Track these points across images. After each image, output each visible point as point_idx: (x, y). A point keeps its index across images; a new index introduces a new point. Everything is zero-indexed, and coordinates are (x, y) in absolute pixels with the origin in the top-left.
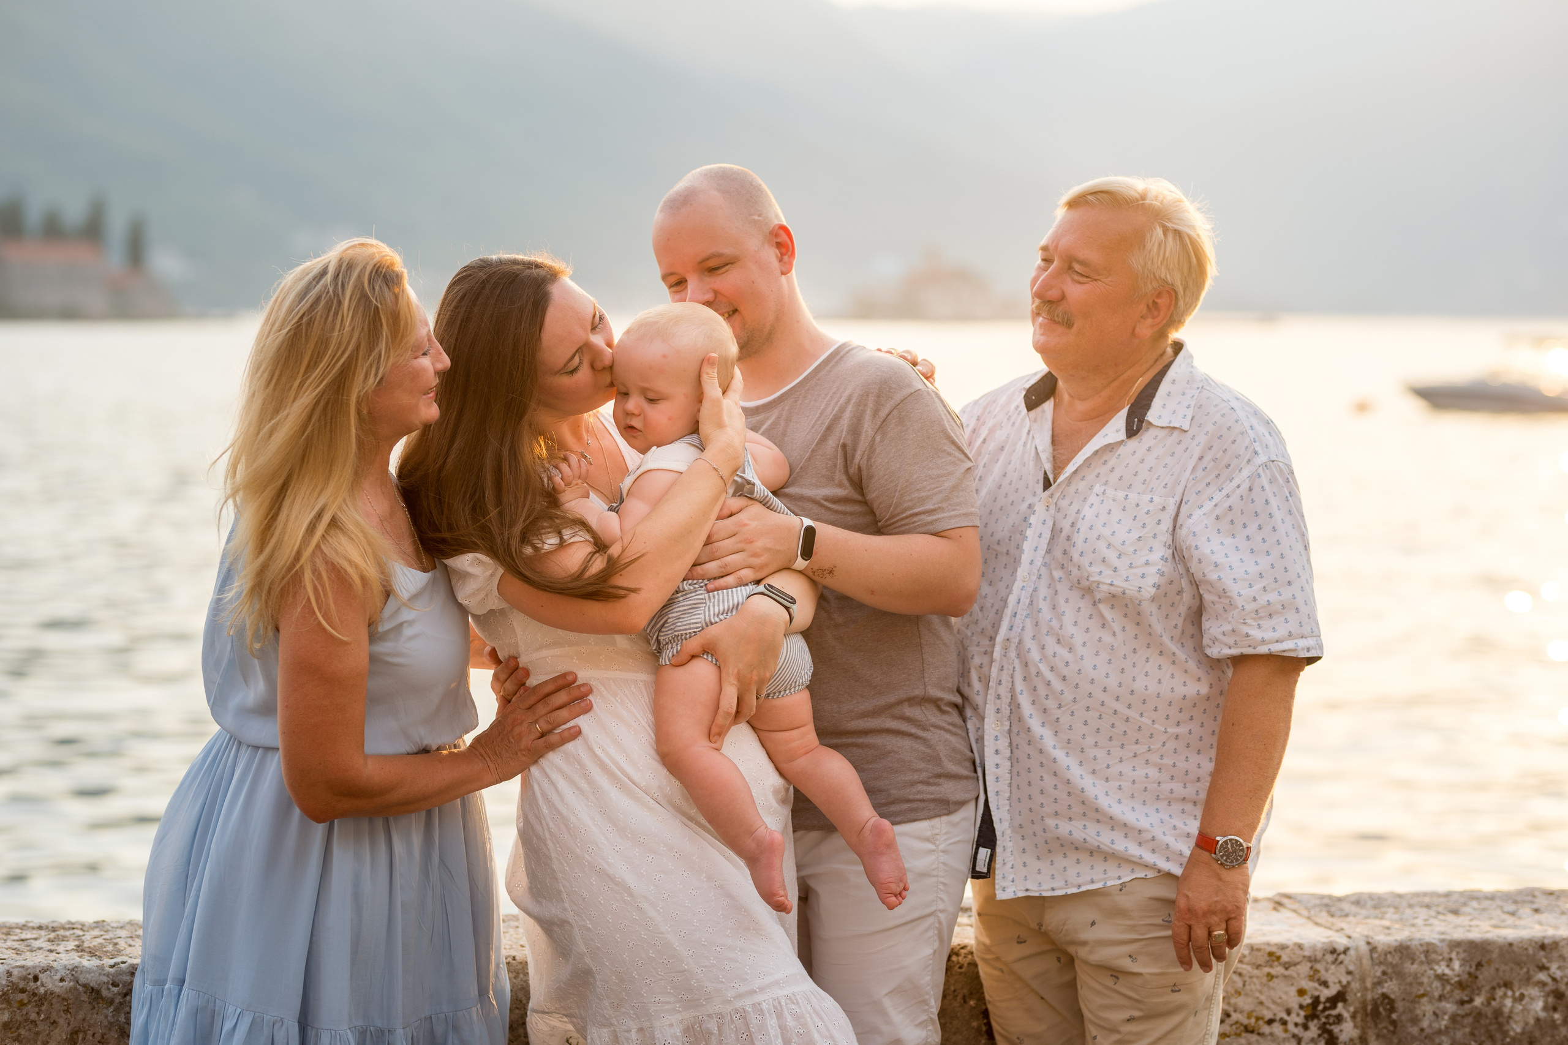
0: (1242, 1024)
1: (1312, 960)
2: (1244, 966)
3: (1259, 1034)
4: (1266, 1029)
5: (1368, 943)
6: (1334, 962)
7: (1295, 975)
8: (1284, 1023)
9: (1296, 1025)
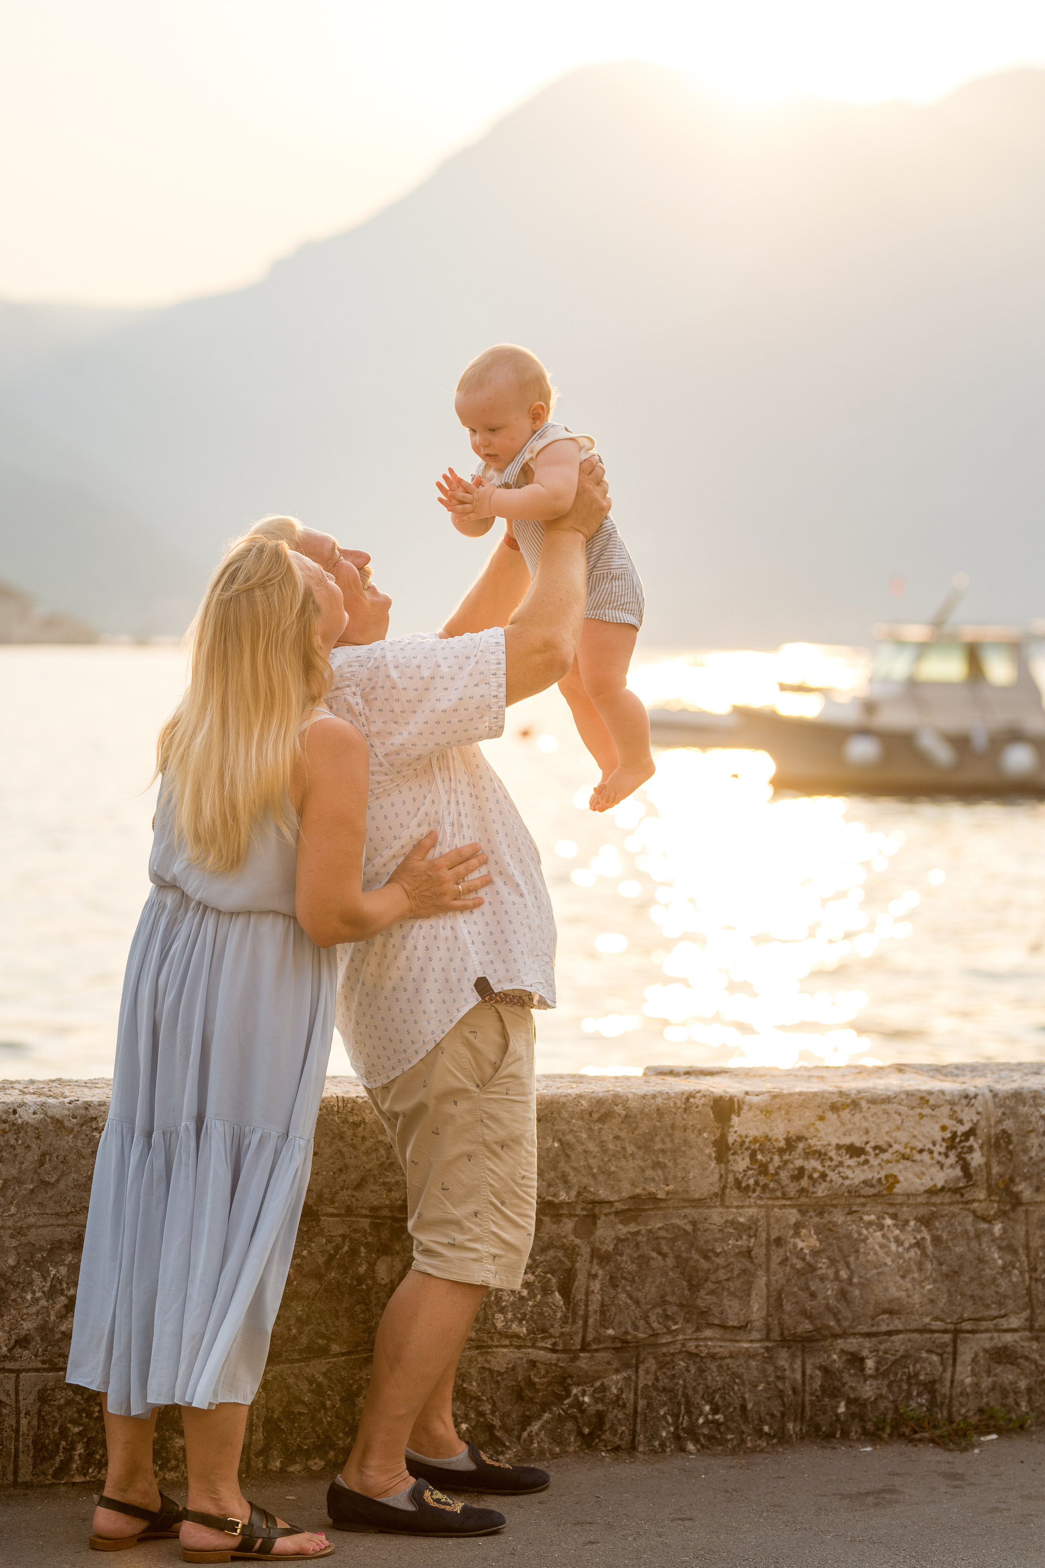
0: (900, 1153)
1: (952, 1103)
2: (902, 1108)
3: (913, 1161)
4: (917, 1157)
5: (991, 1091)
6: (968, 1105)
7: (939, 1114)
8: (931, 1152)
9: (940, 1154)
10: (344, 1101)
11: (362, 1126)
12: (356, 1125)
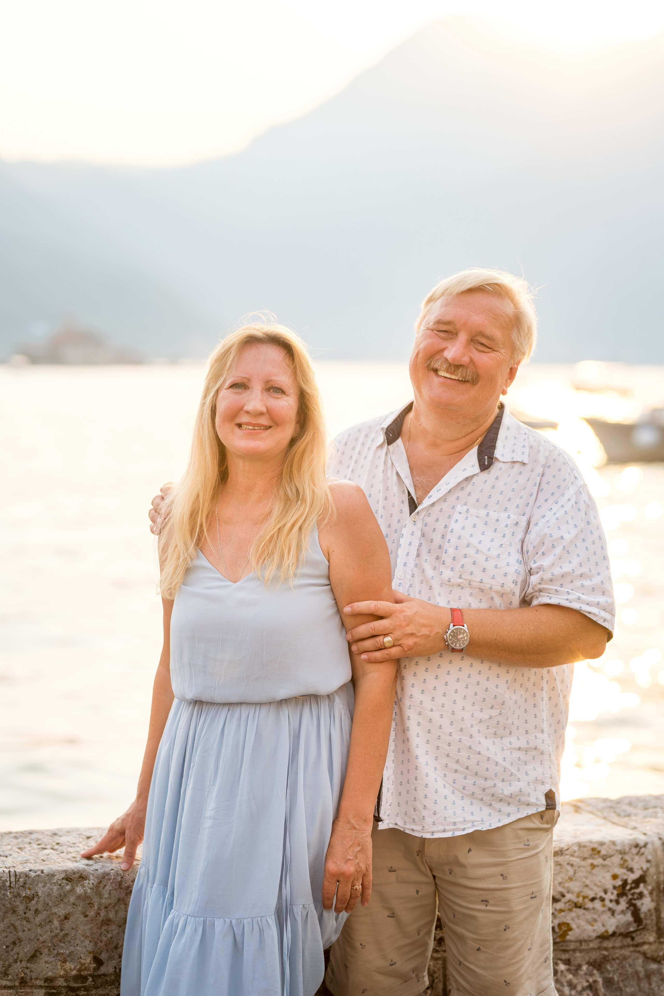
0: (573, 902)
1: (622, 853)
2: (575, 859)
3: (585, 909)
4: (590, 905)
5: (660, 839)
6: (638, 854)
7: (610, 864)
8: (602, 900)
9: (611, 901)
10: (16, 875)
11: (36, 899)
12: (30, 899)
